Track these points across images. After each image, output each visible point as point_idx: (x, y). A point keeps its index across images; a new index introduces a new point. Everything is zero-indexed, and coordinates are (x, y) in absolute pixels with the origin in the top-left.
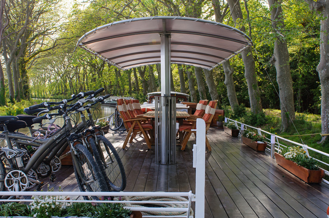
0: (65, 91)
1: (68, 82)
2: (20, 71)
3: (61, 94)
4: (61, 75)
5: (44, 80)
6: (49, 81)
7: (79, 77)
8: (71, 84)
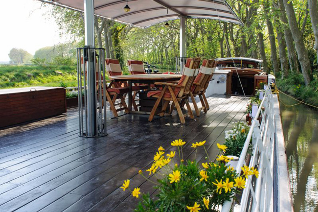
0: (162, 60)
1: (164, 51)
2: (113, 40)
3: (159, 63)
4: (158, 44)
5: (143, 50)
6: (148, 50)
7: (174, 46)
8: (167, 53)
